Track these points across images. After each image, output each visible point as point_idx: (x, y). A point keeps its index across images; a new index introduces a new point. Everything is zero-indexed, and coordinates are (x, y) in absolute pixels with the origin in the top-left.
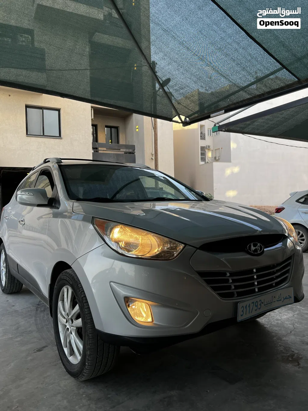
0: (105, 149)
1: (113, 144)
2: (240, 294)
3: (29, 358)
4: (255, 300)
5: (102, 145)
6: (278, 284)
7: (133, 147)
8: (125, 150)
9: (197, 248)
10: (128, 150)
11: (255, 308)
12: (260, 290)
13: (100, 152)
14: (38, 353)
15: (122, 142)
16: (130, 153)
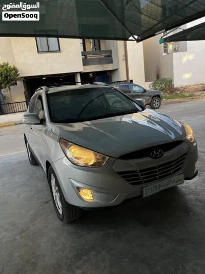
0: (91, 55)
1: (97, 51)
2: (146, 182)
3: (41, 208)
4: (155, 185)
5: (89, 53)
6: (174, 172)
7: (110, 52)
8: (104, 54)
9: (117, 159)
10: (107, 54)
11: (155, 189)
12: (160, 178)
13: (88, 58)
14: (46, 205)
15: (103, 48)
16: (109, 56)
